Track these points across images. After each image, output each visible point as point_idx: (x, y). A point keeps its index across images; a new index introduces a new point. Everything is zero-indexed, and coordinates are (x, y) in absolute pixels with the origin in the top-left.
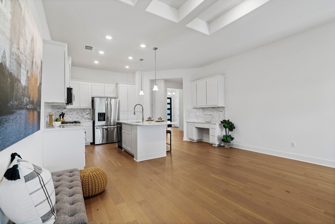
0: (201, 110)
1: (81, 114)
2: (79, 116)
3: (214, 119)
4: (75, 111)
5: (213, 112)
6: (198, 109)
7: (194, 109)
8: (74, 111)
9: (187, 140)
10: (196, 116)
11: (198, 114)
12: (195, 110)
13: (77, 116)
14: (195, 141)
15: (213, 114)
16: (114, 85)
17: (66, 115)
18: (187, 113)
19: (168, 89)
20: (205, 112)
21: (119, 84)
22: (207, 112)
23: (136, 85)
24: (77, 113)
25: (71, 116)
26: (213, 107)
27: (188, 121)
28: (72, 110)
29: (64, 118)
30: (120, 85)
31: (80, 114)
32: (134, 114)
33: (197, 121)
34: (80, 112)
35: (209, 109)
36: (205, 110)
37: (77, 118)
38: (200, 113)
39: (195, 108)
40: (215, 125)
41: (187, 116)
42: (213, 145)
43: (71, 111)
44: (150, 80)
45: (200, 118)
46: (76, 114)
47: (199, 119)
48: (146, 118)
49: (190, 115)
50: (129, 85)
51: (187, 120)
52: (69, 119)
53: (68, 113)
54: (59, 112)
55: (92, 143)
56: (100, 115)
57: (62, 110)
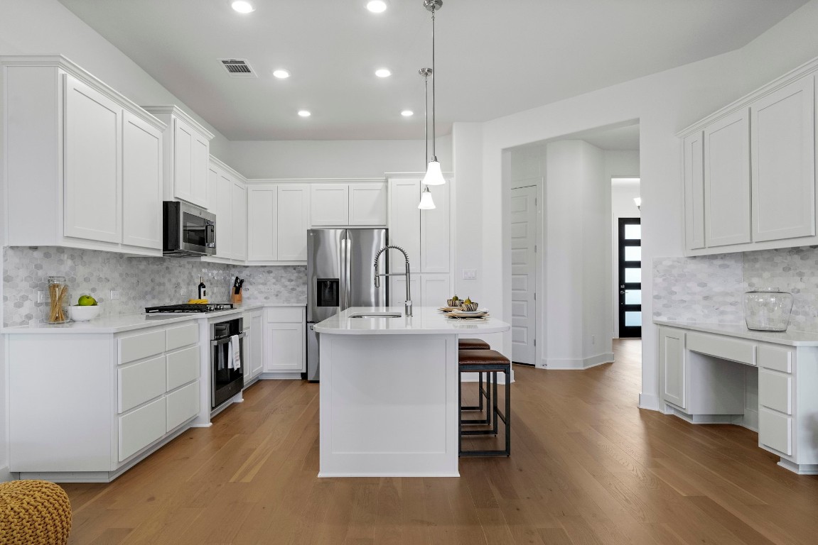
0: (737, 268)
1: (287, 283)
2: (283, 289)
3: (806, 314)
4: (272, 272)
5: (801, 275)
6: (718, 262)
7: (694, 261)
8: (269, 272)
9: (656, 409)
10: (706, 298)
11: (716, 287)
12: (703, 268)
13: (278, 287)
14: (694, 422)
15: (800, 286)
16: (380, 186)
17: (251, 284)
18: (659, 280)
19: (614, 181)
20: (760, 276)
21: (391, 181)
22: (766, 275)
24: (277, 281)
25: (261, 287)
26: (797, 250)
27: (663, 319)
29: (243, 293)
31: (285, 281)
33: (712, 322)
34: (284, 275)
35: (778, 259)
36: (757, 265)
37: (277, 295)
38: (731, 282)
39: (704, 257)
40: (789, 353)
41: (657, 297)
42: (779, 463)
43: (261, 275)
44: (505, 150)
45: (729, 309)
46: (274, 284)
47: (722, 313)
49: (674, 289)
51: (658, 314)
52: (257, 298)
53: (254, 281)
54: (233, 275)
55: (304, 376)
56: (326, 286)
57: (240, 272)
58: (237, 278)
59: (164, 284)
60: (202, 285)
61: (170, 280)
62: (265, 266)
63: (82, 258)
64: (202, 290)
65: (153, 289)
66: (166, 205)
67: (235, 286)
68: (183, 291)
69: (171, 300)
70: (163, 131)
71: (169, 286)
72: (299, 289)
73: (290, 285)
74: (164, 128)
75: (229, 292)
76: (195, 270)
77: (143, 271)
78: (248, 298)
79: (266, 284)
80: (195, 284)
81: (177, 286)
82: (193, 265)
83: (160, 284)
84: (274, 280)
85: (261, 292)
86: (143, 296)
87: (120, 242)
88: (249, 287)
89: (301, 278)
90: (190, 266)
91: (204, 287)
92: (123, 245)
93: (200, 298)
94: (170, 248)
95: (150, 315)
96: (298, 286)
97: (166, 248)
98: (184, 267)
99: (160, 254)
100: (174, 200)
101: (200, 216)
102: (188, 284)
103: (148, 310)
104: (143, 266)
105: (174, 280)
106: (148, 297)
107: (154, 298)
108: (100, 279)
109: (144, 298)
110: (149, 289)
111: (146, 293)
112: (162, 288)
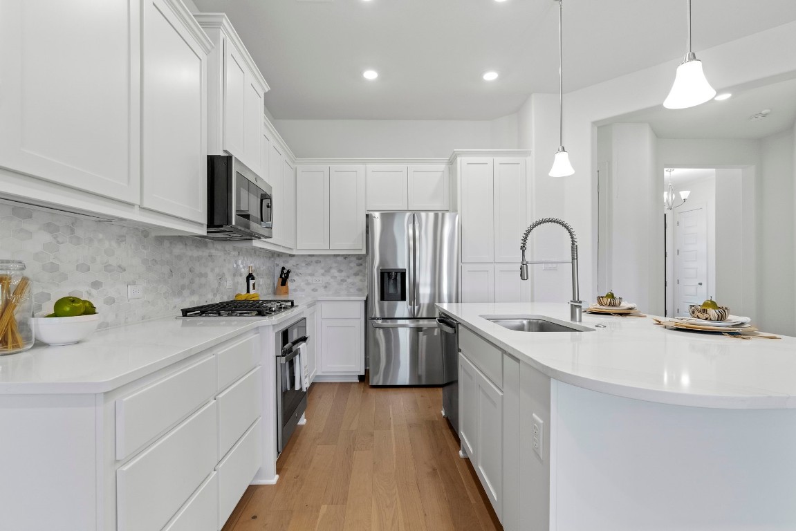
1: (337, 274)
2: (332, 280)
4: (320, 262)
8: (318, 262)
13: (327, 278)
16: (443, 167)
17: (297, 274)
21: (459, 159)
23: (527, 154)
24: (326, 271)
25: (309, 278)
28: (314, 259)
29: (289, 283)
30: (461, 161)
31: (334, 272)
32: (523, 275)
34: (334, 265)
37: (326, 287)
43: (308, 264)
46: (323, 275)
48: (590, 303)
50: (498, 159)
52: (304, 290)
53: (300, 271)
54: (278, 265)
55: (363, 379)
56: (390, 277)
57: (286, 262)
58: (283, 268)
59: (205, 275)
60: (250, 277)
61: (212, 270)
62: (313, 256)
63: (72, 231)
64: (251, 282)
65: (192, 282)
66: (212, 161)
67: (281, 277)
68: (228, 283)
69: (215, 295)
70: (208, 52)
71: (211, 277)
72: (349, 280)
73: (339, 276)
74: (209, 47)
75: (274, 284)
76: (241, 258)
77: (179, 257)
78: (295, 290)
79: (314, 275)
80: (241, 275)
81: (221, 278)
82: (240, 252)
83: (201, 275)
84: (322, 271)
85: (308, 284)
86: (178, 292)
87: (136, 201)
88: (295, 278)
89: (351, 268)
90: (236, 253)
91: (253, 279)
92: (142, 208)
93: (248, 292)
94: (217, 222)
95: (188, 319)
96: (348, 277)
97: (211, 223)
98: (229, 254)
99: (203, 231)
100: (223, 154)
101: (256, 183)
102: (234, 275)
103: (185, 313)
104: (178, 249)
105: (217, 270)
106: (186, 292)
107: (193, 292)
108: (107, 268)
109: (180, 294)
110: (186, 281)
111: (183, 287)
112: (203, 280)
